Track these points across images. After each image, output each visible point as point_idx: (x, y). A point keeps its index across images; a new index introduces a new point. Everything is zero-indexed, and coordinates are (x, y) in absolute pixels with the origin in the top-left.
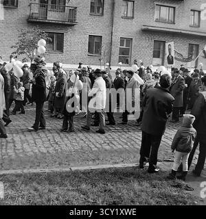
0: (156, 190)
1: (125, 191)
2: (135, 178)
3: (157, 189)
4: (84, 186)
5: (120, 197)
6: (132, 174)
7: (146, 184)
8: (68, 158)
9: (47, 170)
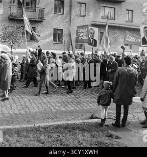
0: (94, 140)
1: (71, 141)
2: (80, 131)
4: (42, 137)
5: (67, 144)
6: (79, 128)
7: (87, 135)
9: (17, 127)
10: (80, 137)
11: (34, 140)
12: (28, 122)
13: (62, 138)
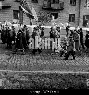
1: (77, 83)
2: (83, 78)
4: (60, 80)
5: (75, 85)
8: (55, 67)
10: (83, 81)
12: (51, 70)
13: (72, 81)
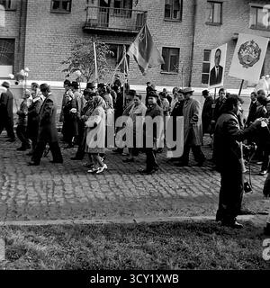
0: (245, 251)
1: (204, 251)
2: (218, 234)
3: (246, 249)
4: (150, 243)
7: (232, 243)
8: (131, 206)
9: (104, 222)
10: (219, 245)
11: (137, 248)
12: (121, 214)
